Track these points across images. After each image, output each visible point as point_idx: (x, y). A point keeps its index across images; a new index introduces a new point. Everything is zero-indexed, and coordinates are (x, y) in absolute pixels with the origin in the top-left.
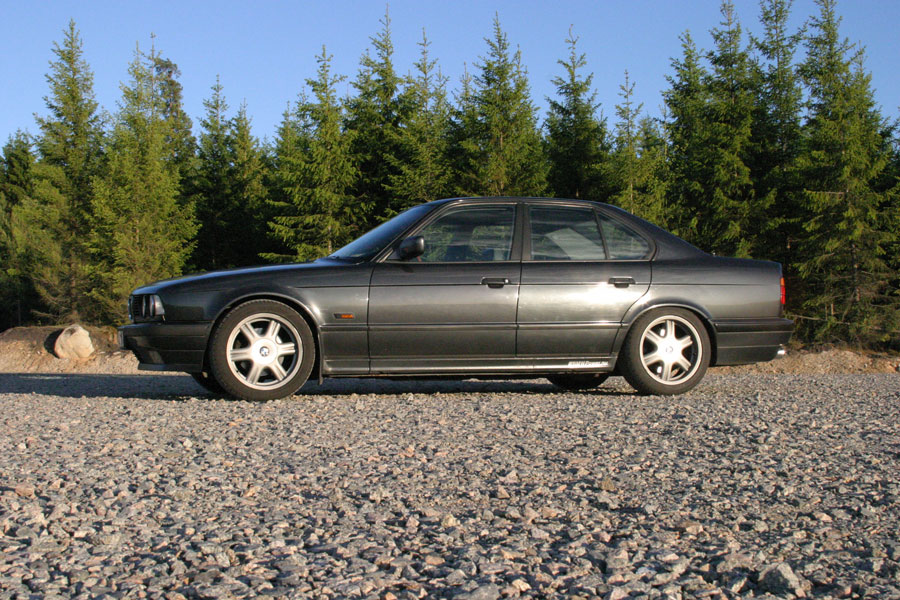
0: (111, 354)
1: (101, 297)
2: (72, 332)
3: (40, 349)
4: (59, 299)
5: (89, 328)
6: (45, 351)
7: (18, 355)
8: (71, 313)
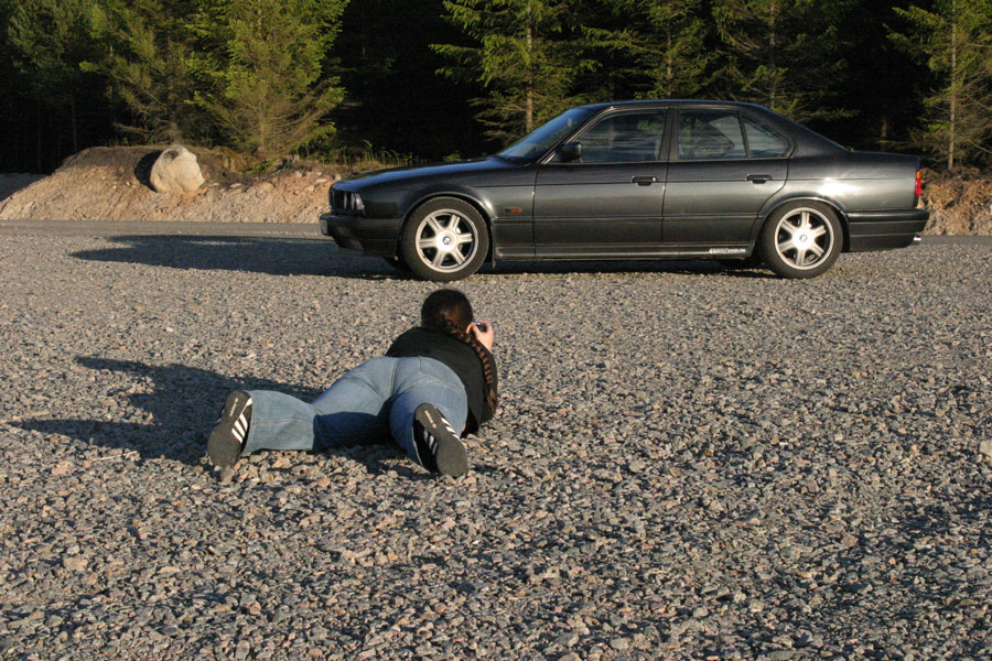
0: (227, 186)
1: (209, 106)
2: (174, 155)
3: (130, 178)
4: (151, 107)
5: (197, 149)
6: (136, 182)
7: (99, 187)
8: (169, 128)
